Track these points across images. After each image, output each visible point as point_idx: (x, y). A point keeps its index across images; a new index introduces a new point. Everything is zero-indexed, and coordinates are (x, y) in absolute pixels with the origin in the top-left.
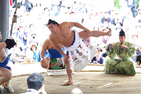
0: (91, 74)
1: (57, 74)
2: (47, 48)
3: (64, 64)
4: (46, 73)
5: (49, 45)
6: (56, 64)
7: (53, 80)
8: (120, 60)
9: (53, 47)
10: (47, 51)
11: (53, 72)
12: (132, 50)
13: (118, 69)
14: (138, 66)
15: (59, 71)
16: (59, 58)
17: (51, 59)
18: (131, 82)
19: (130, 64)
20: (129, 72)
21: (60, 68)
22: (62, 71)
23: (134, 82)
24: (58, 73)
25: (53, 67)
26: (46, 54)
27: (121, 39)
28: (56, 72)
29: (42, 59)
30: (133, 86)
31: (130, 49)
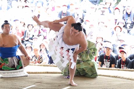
0: (48, 76)
1: (9, 76)
6: (8, 64)
7: (4, 82)
9: (3, 45)
11: (4, 73)
15: (11, 73)
16: (11, 57)
17: (2, 59)
18: (92, 86)
19: (91, 65)
20: (90, 74)
21: (12, 69)
22: (14, 72)
23: (95, 86)
25: (4, 67)
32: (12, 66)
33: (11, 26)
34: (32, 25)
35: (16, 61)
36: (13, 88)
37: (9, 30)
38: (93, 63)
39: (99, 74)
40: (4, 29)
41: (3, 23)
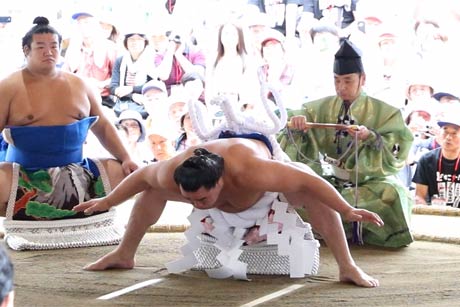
1: (54, 244)
2: (7, 122)
3: (82, 192)
4: (2, 236)
5: (14, 107)
6: (48, 195)
9: (30, 117)
10: (5, 134)
11: (33, 230)
14: (424, 206)
15: (63, 229)
16: (60, 167)
17: (24, 174)
18: (392, 281)
19: (384, 197)
20: (381, 233)
21: (67, 212)
22: (74, 228)
23: (402, 281)
24: (57, 238)
25: (34, 206)
27: (343, 86)
28: (49, 230)
30: (398, 299)
32: (66, 202)
33: (60, 39)
34: (142, 36)
35: (81, 180)
36: (69, 289)
37: (54, 56)
38: (393, 188)
39: (420, 234)
40: (33, 52)
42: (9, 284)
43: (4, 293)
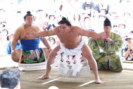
1: (31, 70)
2: (19, 38)
4: (18, 68)
6: (30, 57)
7: (26, 76)
8: (104, 54)
9: (25, 37)
10: (19, 41)
11: (26, 66)
12: (118, 42)
13: (102, 64)
15: (33, 66)
16: (33, 50)
17: (24, 52)
19: (116, 58)
20: (115, 68)
21: (35, 61)
22: (36, 66)
23: (120, 80)
25: (26, 60)
26: (17, 45)
28: (30, 66)
29: (12, 51)
30: (119, 85)
31: (116, 41)
32: (34, 59)
33: (34, 17)
34: (53, 16)
35: (38, 53)
36: (35, 81)
37: (32, 21)
38: (118, 56)
39: (125, 68)
40: (26, 20)
41: (26, 14)
42: (19, 79)
43: (17, 82)
